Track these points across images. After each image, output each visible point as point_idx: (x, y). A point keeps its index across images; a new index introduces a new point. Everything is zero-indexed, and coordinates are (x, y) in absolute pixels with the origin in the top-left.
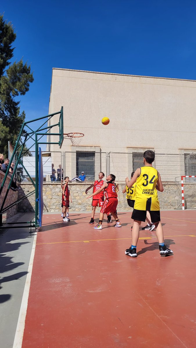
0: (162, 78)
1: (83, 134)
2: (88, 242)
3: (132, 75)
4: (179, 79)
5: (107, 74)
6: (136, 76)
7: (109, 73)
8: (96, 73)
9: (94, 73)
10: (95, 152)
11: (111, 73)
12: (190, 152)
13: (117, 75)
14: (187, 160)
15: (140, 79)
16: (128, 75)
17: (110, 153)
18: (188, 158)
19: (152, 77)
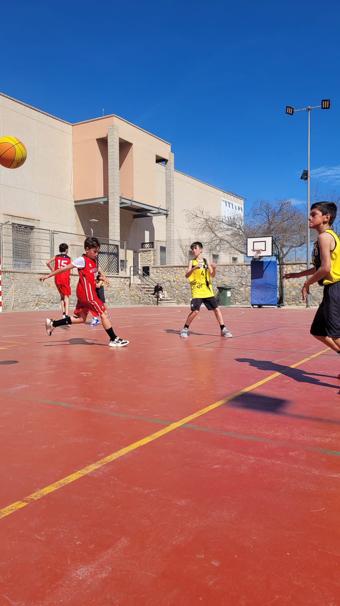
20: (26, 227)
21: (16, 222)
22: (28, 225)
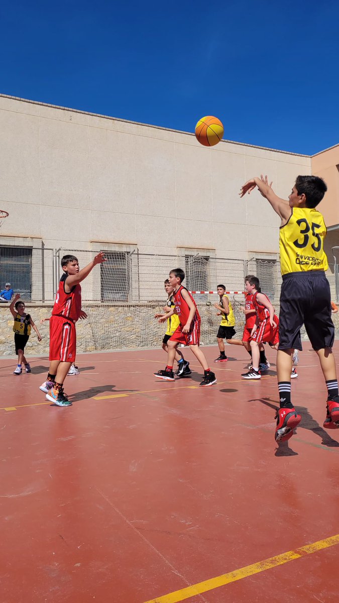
0: (151, 126)
1: (7, 213)
2: (14, 409)
3: (100, 115)
4: (178, 131)
5: (54, 108)
6: (108, 117)
7: (59, 107)
8: (34, 103)
9: (29, 102)
10: (32, 247)
11: (61, 107)
12: (194, 253)
13: (73, 111)
14: (189, 265)
15: (113, 123)
16: (92, 114)
17: (60, 250)
18: (191, 262)
19: (133, 122)
20: (269, 261)
21: (260, 257)
22: (270, 259)
